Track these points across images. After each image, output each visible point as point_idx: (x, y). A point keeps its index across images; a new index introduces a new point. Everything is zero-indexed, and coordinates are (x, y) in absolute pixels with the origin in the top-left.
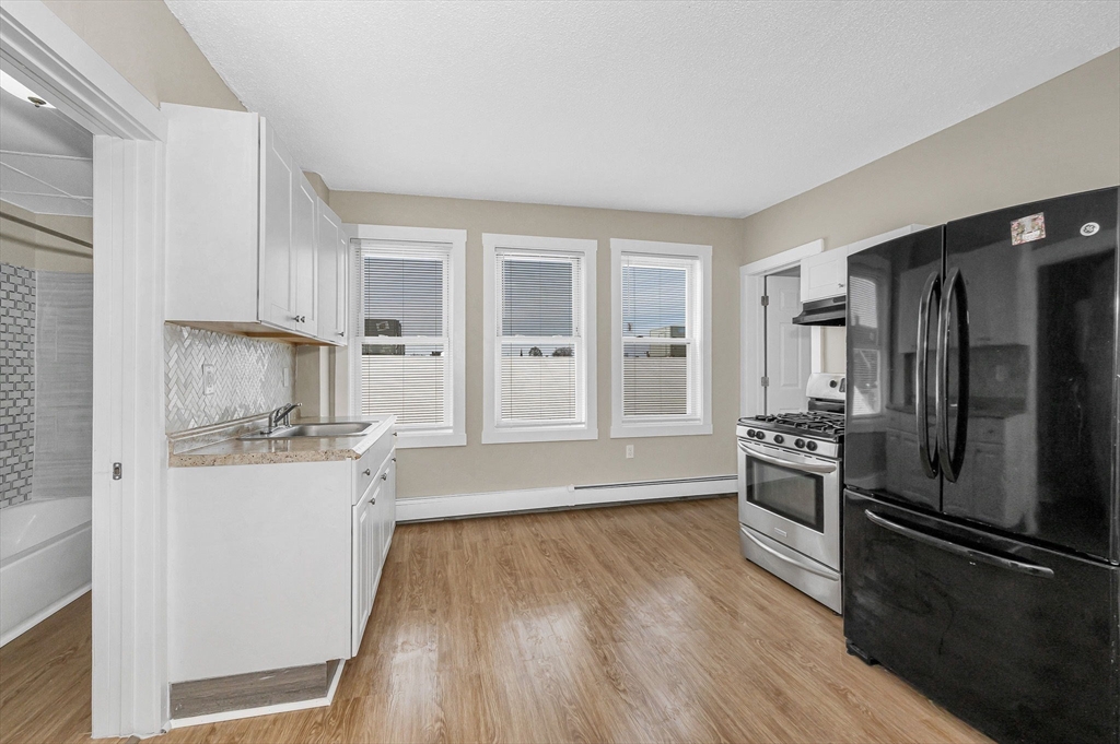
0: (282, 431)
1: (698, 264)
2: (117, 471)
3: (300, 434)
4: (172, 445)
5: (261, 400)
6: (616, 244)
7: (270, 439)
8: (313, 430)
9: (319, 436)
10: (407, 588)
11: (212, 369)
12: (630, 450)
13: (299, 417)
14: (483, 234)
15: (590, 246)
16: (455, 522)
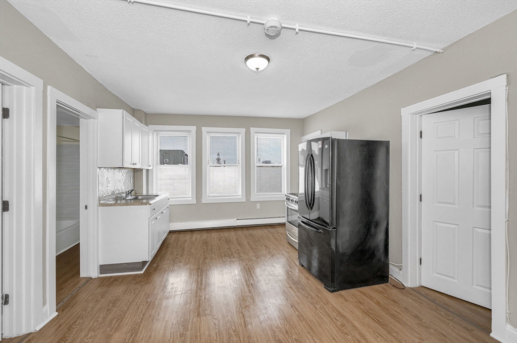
0: (130, 197)
1: (285, 136)
2: (86, 207)
3: (136, 198)
4: (100, 201)
5: (123, 188)
6: (252, 130)
7: (126, 200)
8: (140, 197)
9: (142, 199)
10: (170, 249)
11: (109, 179)
12: (258, 206)
13: (136, 193)
14: (203, 128)
15: (243, 130)
16: (192, 231)
